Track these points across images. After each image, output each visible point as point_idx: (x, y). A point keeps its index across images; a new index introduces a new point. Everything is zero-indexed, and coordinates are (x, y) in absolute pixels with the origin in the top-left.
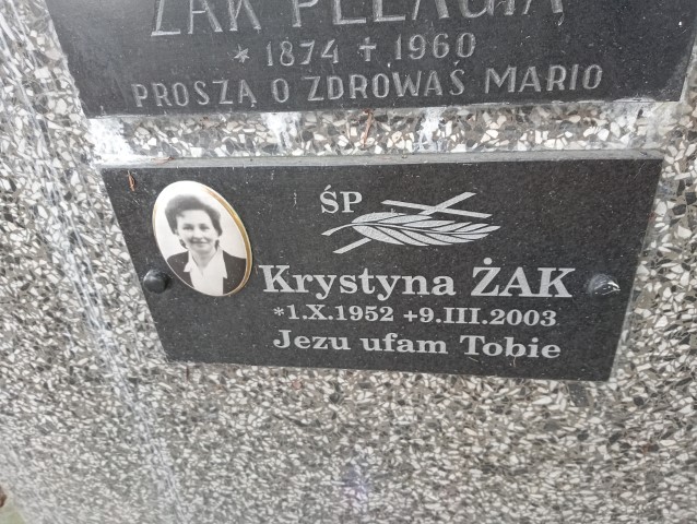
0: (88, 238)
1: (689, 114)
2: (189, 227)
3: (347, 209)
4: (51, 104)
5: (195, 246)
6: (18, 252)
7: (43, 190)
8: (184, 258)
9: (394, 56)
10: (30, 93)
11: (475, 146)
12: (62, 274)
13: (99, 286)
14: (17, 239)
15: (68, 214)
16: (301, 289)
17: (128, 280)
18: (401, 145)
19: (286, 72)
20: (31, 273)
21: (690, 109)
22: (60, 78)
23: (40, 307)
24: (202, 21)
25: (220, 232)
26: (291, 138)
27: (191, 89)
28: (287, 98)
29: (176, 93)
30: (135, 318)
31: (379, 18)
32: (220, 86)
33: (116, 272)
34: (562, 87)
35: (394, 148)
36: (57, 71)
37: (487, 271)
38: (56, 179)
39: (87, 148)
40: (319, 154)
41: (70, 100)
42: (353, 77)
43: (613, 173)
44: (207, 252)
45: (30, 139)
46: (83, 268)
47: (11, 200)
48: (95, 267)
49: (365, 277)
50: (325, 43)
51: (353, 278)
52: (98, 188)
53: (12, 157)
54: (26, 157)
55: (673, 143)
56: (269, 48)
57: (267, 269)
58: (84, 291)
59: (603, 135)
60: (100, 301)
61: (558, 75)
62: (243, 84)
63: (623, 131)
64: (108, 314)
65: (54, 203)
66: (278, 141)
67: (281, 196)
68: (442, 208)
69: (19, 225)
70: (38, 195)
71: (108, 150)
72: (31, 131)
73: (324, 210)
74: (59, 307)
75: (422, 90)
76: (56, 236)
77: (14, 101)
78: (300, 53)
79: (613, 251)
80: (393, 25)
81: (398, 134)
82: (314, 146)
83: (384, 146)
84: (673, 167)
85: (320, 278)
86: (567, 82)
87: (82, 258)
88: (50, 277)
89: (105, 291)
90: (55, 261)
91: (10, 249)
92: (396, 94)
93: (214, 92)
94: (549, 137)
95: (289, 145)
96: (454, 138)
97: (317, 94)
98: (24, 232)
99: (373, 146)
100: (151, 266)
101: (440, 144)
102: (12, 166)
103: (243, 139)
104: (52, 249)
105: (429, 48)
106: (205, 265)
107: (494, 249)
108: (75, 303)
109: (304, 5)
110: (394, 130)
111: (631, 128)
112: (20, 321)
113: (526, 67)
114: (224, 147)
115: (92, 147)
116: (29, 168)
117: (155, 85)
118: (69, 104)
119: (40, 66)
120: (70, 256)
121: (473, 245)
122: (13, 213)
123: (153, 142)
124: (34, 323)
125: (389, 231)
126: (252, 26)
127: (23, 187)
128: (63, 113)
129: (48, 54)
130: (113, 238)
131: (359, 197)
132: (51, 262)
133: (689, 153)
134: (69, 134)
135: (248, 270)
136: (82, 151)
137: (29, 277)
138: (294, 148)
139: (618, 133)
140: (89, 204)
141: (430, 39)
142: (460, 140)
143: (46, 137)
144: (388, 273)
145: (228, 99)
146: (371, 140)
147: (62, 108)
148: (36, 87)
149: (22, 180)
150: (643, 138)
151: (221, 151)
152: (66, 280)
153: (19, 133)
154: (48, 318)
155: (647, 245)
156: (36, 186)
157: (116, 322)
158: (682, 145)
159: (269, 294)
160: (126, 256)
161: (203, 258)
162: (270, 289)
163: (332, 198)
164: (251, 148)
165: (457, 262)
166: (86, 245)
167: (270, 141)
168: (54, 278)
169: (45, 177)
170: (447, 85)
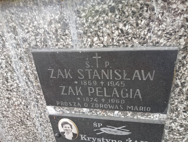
0: (44, 125)
1: (170, 115)
2: (66, 127)
3: (99, 126)
4: (39, 102)
5: (67, 131)
6: (29, 126)
7: (36, 115)
8: (64, 132)
9: (109, 102)
10: (36, 99)
11: (126, 117)
12: (38, 130)
13: (45, 133)
14: (29, 123)
15: (40, 120)
16: (89, 140)
17: (52, 133)
18: (110, 115)
19: (87, 102)
20: (31, 130)
21: (170, 114)
22: (42, 98)
23: (32, 136)
24: (71, 93)
25: (72, 129)
26: (88, 112)
27: (68, 103)
28: (87, 106)
29: (65, 104)
30: (52, 140)
31: (105, 96)
32: (74, 103)
33: (49, 131)
34: (142, 110)
35: (109, 115)
36: (41, 96)
37: (129, 141)
38: (39, 114)
39: (46, 110)
40: (94, 115)
41: (43, 101)
42: (100, 104)
43: (154, 126)
44: (69, 132)
45: (34, 107)
46: (42, 130)
47: (29, 116)
48: (45, 130)
49: (103, 139)
50: (95, 98)
51: (100, 139)
52: (47, 116)
53: (30, 109)
54: (33, 110)
55: (167, 120)
56: (84, 98)
57: (82, 136)
58: (42, 134)
59: (152, 117)
60: (45, 136)
61: (141, 108)
62: (79, 103)
63: (156, 117)
64: (47, 139)
65: (38, 118)
66: (85, 112)
67: (85, 123)
68: (119, 128)
69: (30, 121)
70: (35, 116)
71: (50, 110)
72: (35, 105)
73: (94, 126)
74: (36, 136)
75: (114, 108)
76: (37, 124)
77: (32, 100)
78: (90, 100)
79: (156, 139)
80: (108, 97)
81: (110, 113)
82: (92, 113)
83: (107, 115)
84: (168, 124)
85: (93, 138)
86: (143, 109)
87: (42, 128)
88: (35, 131)
89: (46, 134)
90: (36, 128)
91: (27, 125)
92: (109, 108)
93: (73, 104)
94: (141, 117)
95: (87, 113)
96: (121, 115)
97: (93, 106)
98: (31, 122)
99: (105, 114)
100: (57, 132)
101: (118, 116)
102: (30, 111)
103: (78, 111)
104: (36, 126)
105: (115, 101)
106: (68, 134)
107: (130, 137)
108: (40, 136)
109: (91, 92)
110: (109, 112)
111: (158, 116)
112: (27, 138)
113: (135, 106)
114: (74, 112)
115: (47, 109)
116: (33, 112)
117: (61, 102)
118: (43, 102)
119: (38, 95)
120: (40, 128)
121: (126, 136)
122: (29, 119)
123: (60, 110)
124: (30, 139)
125: (108, 131)
126: (81, 95)
127: (32, 115)
128: (42, 103)
129: (40, 94)
130: (49, 125)
131: (102, 125)
132: (35, 128)
133: (171, 122)
134: (43, 107)
135: (77, 136)
136: (45, 110)
137: (30, 130)
138: (88, 113)
139: (155, 117)
140: (45, 119)
141: (116, 100)
142: (123, 115)
143: (38, 107)
144: (108, 139)
145: (75, 105)
146: (104, 114)
147: (42, 102)
148: (37, 99)
149: (32, 113)
150: (161, 118)
151: (73, 112)
152: (38, 132)
153: (32, 106)
154: (33, 138)
155: (164, 137)
156: (34, 115)
157: (48, 140)
158: (169, 120)
159: (82, 140)
160: (52, 129)
161: (68, 133)
162: (82, 139)
163: (96, 124)
164: (80, 112)
165: (123, 138)
166: (43, 126)
167: (83, 112)
168: (36, 131)
169: (36, 113)
170: (119, 107)
